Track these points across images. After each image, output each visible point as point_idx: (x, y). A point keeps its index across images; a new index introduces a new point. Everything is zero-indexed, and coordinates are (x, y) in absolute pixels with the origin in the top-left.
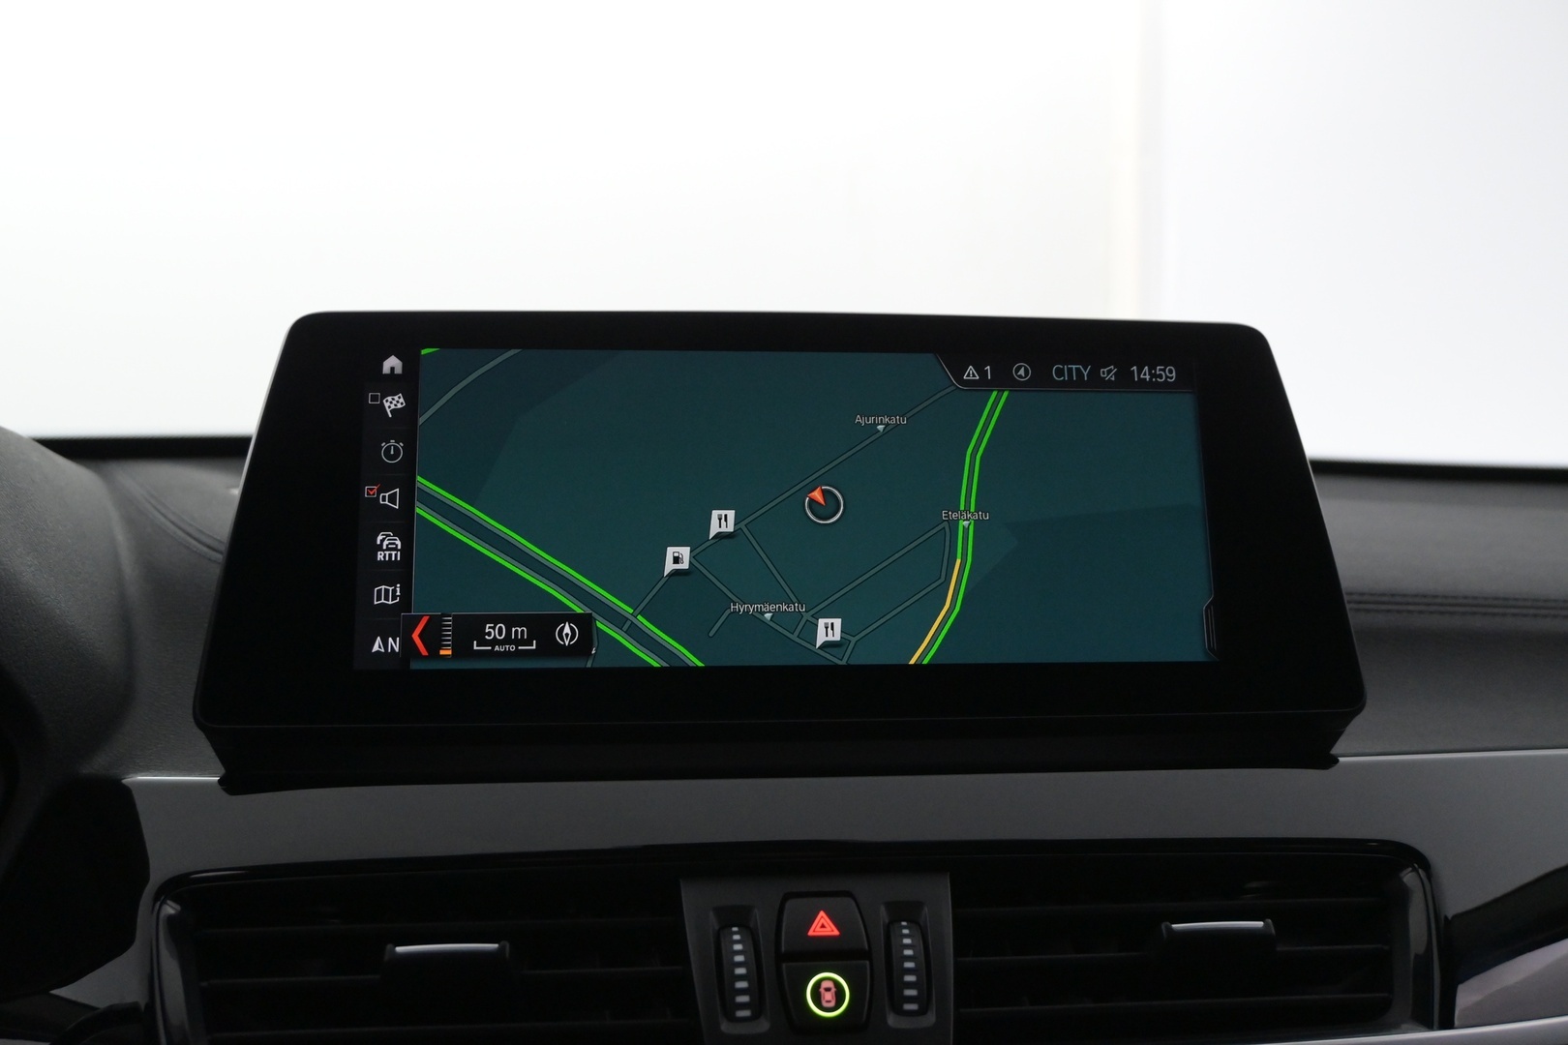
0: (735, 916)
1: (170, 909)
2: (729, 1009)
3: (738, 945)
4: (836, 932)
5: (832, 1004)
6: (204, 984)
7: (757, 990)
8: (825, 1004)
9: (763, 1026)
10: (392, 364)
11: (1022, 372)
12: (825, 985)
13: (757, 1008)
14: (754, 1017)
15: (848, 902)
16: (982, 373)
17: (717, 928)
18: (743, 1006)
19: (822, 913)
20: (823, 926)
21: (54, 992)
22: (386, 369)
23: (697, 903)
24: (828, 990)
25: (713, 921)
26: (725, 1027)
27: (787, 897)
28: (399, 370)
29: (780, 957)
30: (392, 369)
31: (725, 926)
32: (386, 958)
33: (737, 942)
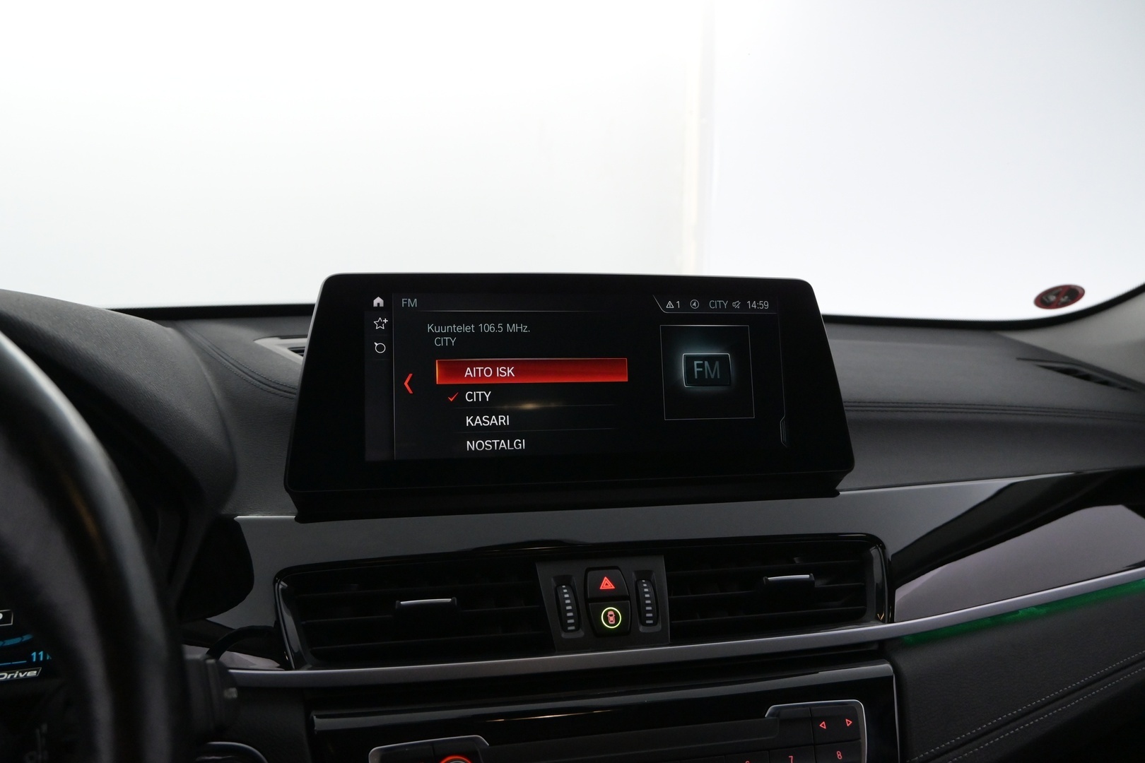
0: (565, 580)
1: (283, 585)
2: (564, 626)
3: (566, 594)
4: (613, 587)
5: (614, 622)
6: (304, 623)
7: (578, 616)
8: (610, 623)
9: (581, 634)
10: (378, 301)
11: (695, 304)
12: (610, 613)
13: (578, 625)
14: (577, 629)
15: (617, 571)
16: (675, 305)
17: (555, 585)
18: (571, 625)
19: (605, 578)
20: (607, 584)
21: (209, 619)
22: (375, 304)
23: (546, 574)
24: (611, 615)
25: (554, 584)
26: (564, 635)
27: (588, 570)
28: (382, 305)
29: (587, 601)
30: (378, 304)
31: (559, 585)
32: (396, 607)
33: (566, 593)
